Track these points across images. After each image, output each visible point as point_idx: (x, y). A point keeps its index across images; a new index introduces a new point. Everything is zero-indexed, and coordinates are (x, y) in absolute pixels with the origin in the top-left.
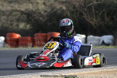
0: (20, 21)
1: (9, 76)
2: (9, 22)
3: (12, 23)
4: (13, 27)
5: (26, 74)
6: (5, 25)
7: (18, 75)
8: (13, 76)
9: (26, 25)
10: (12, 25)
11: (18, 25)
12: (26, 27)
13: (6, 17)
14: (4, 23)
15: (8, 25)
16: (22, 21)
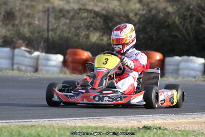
0: (91, 29)
1: (48, 120)
2: (73, 30)
3: (78, 31)
4: (79, 39)
5: (78, 119)
6: (66, 35)
7: (64, 119)
8: (55, 119)
9: (102, 36)
10: (77, 35)
11: (87, 37)
12: (102, 40)
13: (67, 21)
14: (63, 31)
15: (70, 35)
16: (96, 29)
